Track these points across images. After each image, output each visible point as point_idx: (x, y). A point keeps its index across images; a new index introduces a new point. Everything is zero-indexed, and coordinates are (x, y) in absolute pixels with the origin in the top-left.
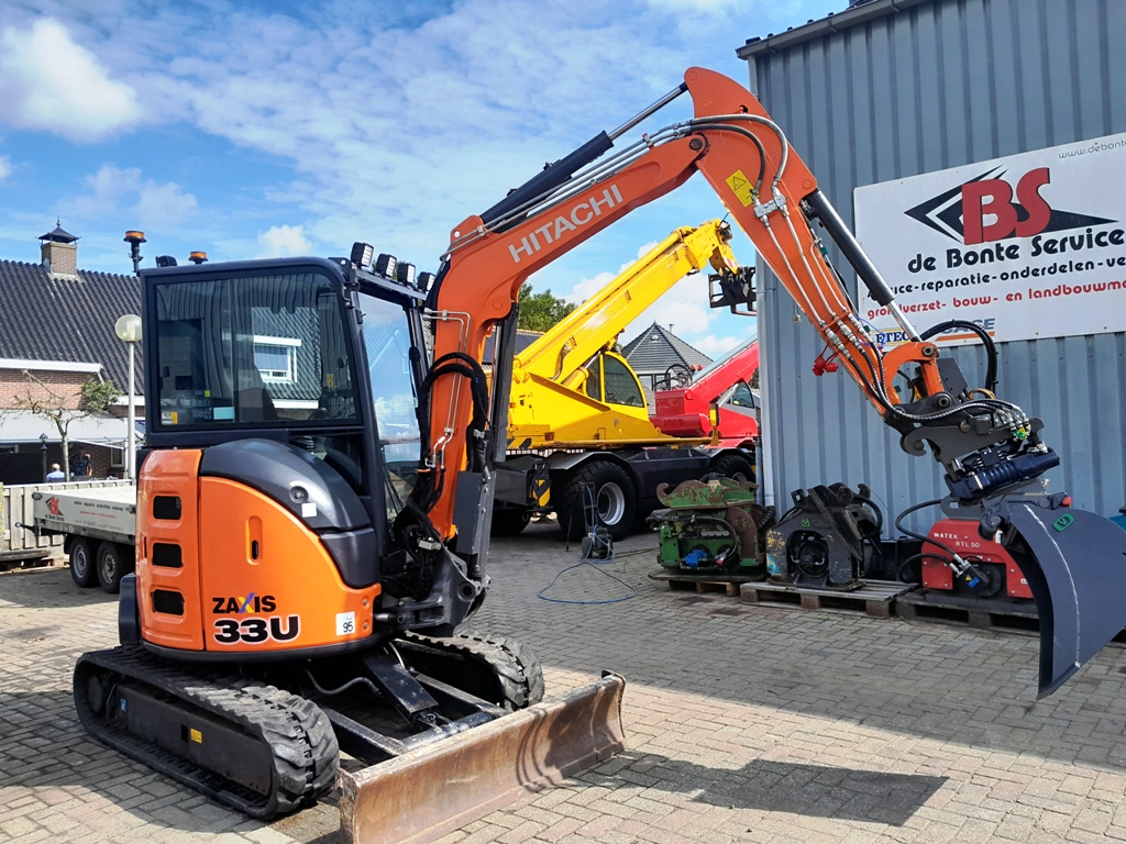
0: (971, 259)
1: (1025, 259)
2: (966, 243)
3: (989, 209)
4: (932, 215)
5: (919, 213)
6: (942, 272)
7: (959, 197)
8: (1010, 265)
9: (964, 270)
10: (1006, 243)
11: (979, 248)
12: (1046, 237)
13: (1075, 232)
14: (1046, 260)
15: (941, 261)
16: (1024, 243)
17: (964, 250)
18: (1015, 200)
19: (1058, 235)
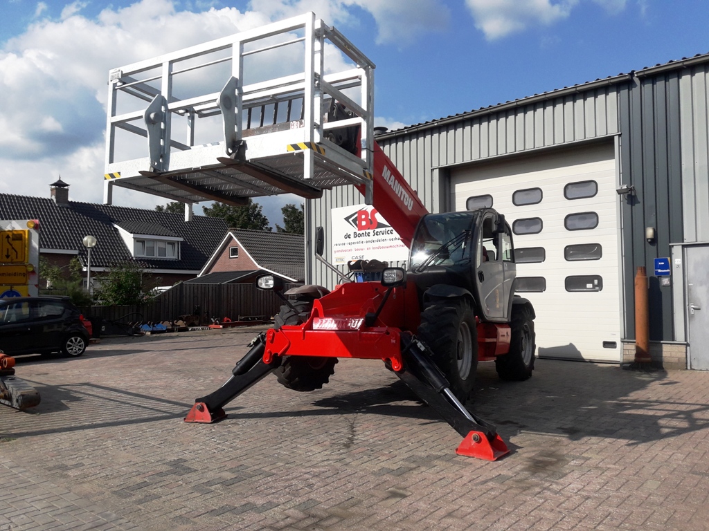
0: (360, 235)
1: (372, 237)
2: (359, 230)
3: (364, 220)
4: (350, 220)
5: (347, 219)
6: (353, 239)
7: (356, 215)
8: (367, 238)
9: (358, 239)
10: (367, 231)
11: (361, 232)
12: (376, 230)
13: (383, 229)
14: (376, 238)
15: (352, 236)
16: (371, 231)
17: (358, 232)
18: (370, 218)
19: (379, 230)
